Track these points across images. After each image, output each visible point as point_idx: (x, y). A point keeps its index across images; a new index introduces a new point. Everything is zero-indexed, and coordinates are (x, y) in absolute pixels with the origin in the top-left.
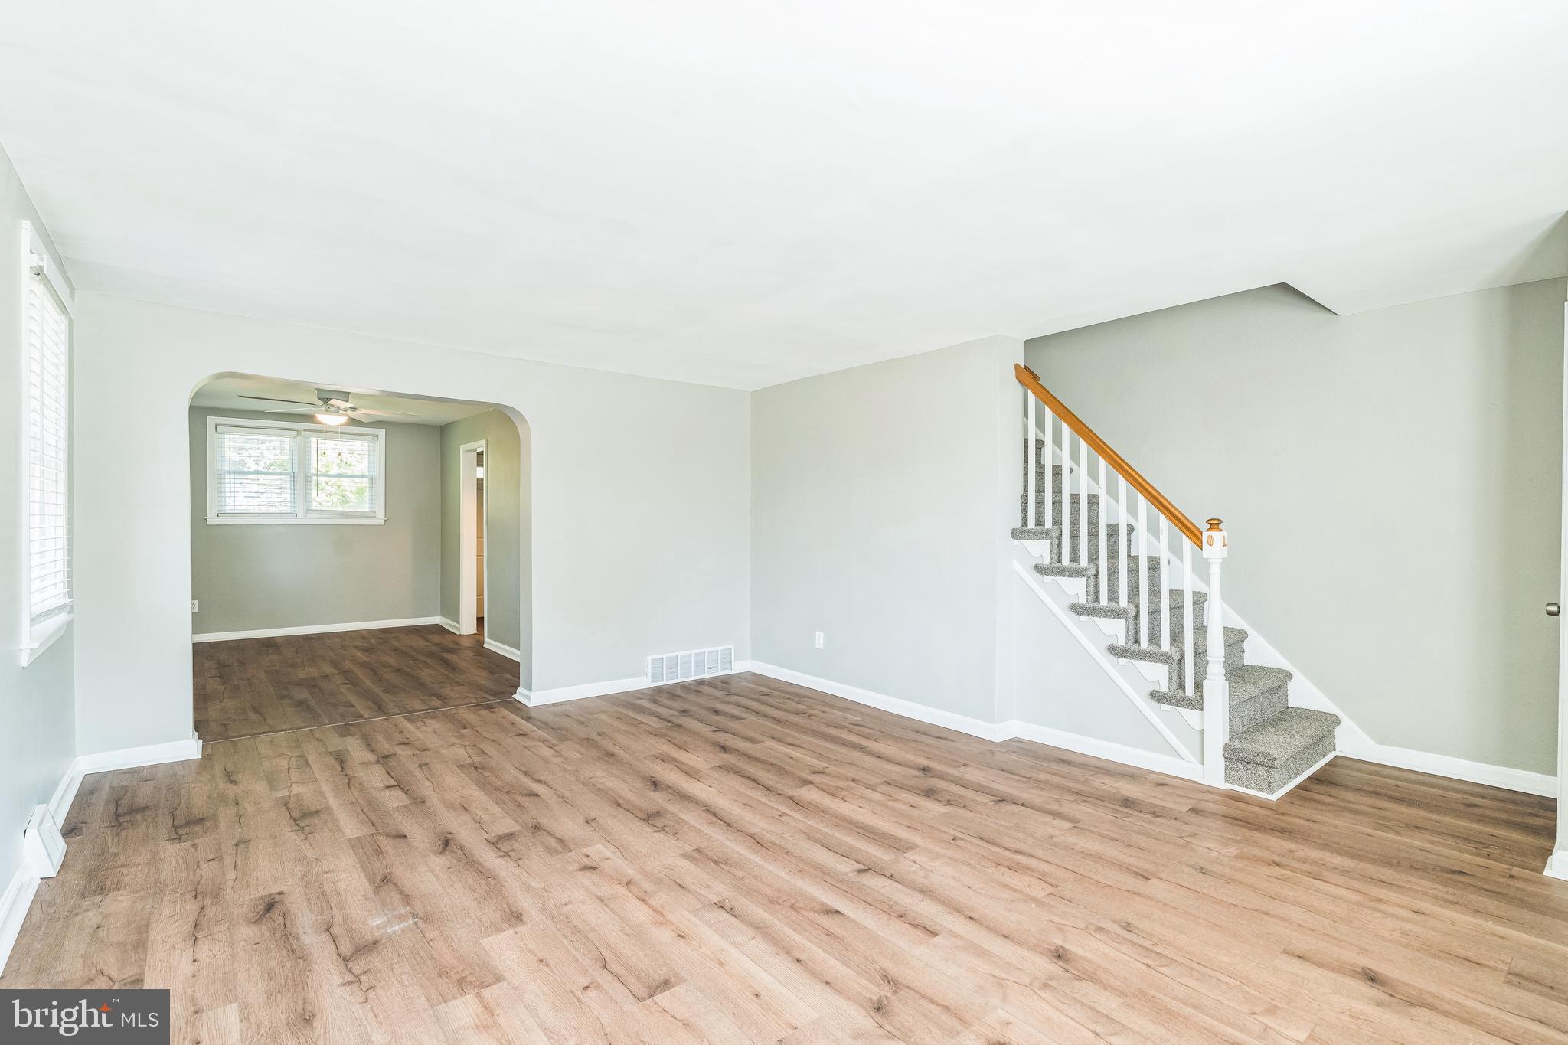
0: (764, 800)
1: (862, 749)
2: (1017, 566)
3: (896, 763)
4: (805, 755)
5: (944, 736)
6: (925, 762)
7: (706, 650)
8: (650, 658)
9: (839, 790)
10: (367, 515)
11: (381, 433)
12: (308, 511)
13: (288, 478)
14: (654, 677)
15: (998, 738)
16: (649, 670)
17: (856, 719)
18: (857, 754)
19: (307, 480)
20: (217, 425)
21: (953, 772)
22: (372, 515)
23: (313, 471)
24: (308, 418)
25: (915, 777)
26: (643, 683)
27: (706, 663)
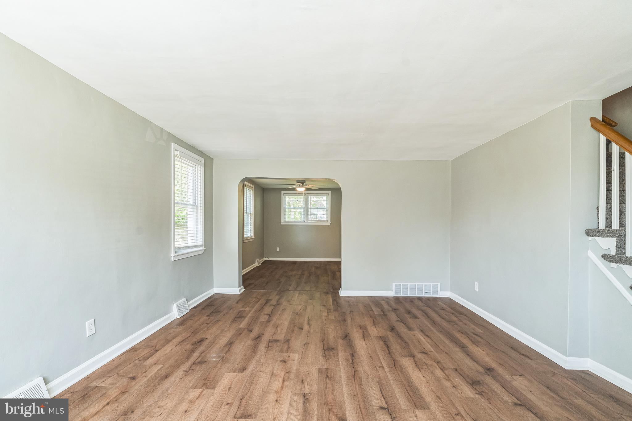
0: (381, 357)
1: (463, 347)
2: (590, 254)
3: (475, 361)
4: (428, 343)
5: (528, 354)
6: (494, 365)
7: (424, 284)
8: (394, 284)
9: (424, 364)
10: (325, 221)
11: (330, 192)
12: (308, 220)
13: (302, 209)
14: (396, 293)
15: (567, 367)
16: (394, 288)
17: (479, 331)
18: (457, 350)
19: (308, 210)
20: (284, 194)
21: (508, 377)
22: (327, 221)
23: (310, 207)
24: (294, 189)
25: (478, 372)
26: (390, 294)
27: (424, 290)
